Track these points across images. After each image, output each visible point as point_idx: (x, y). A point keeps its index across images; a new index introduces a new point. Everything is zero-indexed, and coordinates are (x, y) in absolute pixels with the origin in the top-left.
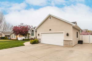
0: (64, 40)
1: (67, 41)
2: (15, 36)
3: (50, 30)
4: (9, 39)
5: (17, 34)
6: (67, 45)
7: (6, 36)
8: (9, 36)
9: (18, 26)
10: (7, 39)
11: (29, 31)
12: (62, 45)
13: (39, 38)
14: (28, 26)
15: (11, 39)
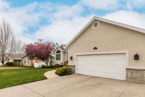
0: (127, 69)
1: (136, 70)
2: (30, 61)
3: (95, 48)
4: (19, 66)
5: (32, 58)
6: (135, 78)
7: (15, 60)
8: (20, 60)
9: (34, 44)
10: (17, 66)
11: (52, 52)
12: (124, 78)
13: (71, 64)
14: (50, 44)
15: (22, 66)
